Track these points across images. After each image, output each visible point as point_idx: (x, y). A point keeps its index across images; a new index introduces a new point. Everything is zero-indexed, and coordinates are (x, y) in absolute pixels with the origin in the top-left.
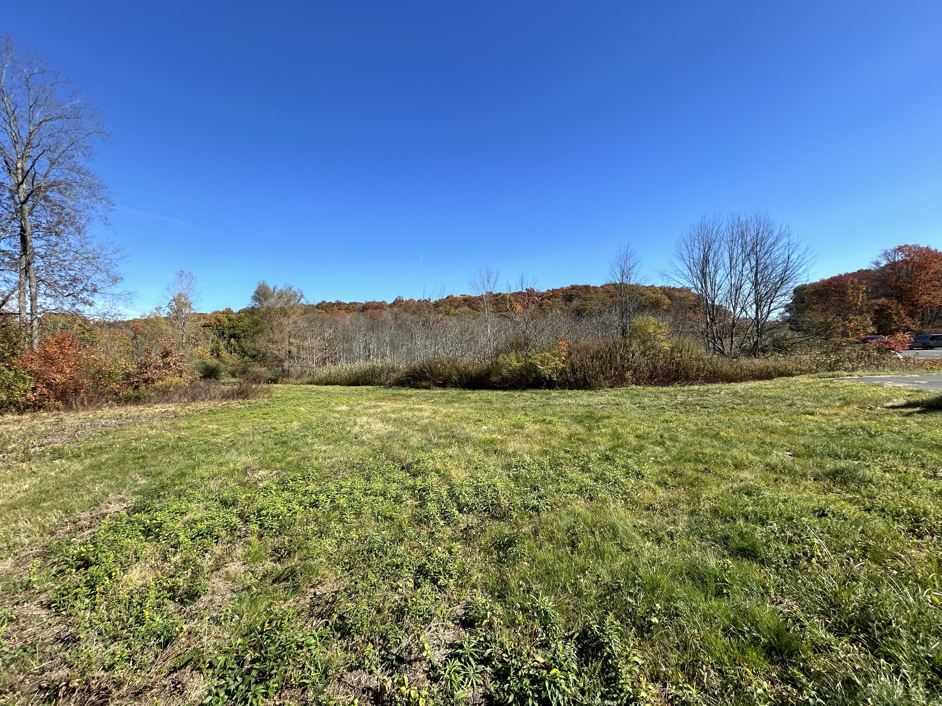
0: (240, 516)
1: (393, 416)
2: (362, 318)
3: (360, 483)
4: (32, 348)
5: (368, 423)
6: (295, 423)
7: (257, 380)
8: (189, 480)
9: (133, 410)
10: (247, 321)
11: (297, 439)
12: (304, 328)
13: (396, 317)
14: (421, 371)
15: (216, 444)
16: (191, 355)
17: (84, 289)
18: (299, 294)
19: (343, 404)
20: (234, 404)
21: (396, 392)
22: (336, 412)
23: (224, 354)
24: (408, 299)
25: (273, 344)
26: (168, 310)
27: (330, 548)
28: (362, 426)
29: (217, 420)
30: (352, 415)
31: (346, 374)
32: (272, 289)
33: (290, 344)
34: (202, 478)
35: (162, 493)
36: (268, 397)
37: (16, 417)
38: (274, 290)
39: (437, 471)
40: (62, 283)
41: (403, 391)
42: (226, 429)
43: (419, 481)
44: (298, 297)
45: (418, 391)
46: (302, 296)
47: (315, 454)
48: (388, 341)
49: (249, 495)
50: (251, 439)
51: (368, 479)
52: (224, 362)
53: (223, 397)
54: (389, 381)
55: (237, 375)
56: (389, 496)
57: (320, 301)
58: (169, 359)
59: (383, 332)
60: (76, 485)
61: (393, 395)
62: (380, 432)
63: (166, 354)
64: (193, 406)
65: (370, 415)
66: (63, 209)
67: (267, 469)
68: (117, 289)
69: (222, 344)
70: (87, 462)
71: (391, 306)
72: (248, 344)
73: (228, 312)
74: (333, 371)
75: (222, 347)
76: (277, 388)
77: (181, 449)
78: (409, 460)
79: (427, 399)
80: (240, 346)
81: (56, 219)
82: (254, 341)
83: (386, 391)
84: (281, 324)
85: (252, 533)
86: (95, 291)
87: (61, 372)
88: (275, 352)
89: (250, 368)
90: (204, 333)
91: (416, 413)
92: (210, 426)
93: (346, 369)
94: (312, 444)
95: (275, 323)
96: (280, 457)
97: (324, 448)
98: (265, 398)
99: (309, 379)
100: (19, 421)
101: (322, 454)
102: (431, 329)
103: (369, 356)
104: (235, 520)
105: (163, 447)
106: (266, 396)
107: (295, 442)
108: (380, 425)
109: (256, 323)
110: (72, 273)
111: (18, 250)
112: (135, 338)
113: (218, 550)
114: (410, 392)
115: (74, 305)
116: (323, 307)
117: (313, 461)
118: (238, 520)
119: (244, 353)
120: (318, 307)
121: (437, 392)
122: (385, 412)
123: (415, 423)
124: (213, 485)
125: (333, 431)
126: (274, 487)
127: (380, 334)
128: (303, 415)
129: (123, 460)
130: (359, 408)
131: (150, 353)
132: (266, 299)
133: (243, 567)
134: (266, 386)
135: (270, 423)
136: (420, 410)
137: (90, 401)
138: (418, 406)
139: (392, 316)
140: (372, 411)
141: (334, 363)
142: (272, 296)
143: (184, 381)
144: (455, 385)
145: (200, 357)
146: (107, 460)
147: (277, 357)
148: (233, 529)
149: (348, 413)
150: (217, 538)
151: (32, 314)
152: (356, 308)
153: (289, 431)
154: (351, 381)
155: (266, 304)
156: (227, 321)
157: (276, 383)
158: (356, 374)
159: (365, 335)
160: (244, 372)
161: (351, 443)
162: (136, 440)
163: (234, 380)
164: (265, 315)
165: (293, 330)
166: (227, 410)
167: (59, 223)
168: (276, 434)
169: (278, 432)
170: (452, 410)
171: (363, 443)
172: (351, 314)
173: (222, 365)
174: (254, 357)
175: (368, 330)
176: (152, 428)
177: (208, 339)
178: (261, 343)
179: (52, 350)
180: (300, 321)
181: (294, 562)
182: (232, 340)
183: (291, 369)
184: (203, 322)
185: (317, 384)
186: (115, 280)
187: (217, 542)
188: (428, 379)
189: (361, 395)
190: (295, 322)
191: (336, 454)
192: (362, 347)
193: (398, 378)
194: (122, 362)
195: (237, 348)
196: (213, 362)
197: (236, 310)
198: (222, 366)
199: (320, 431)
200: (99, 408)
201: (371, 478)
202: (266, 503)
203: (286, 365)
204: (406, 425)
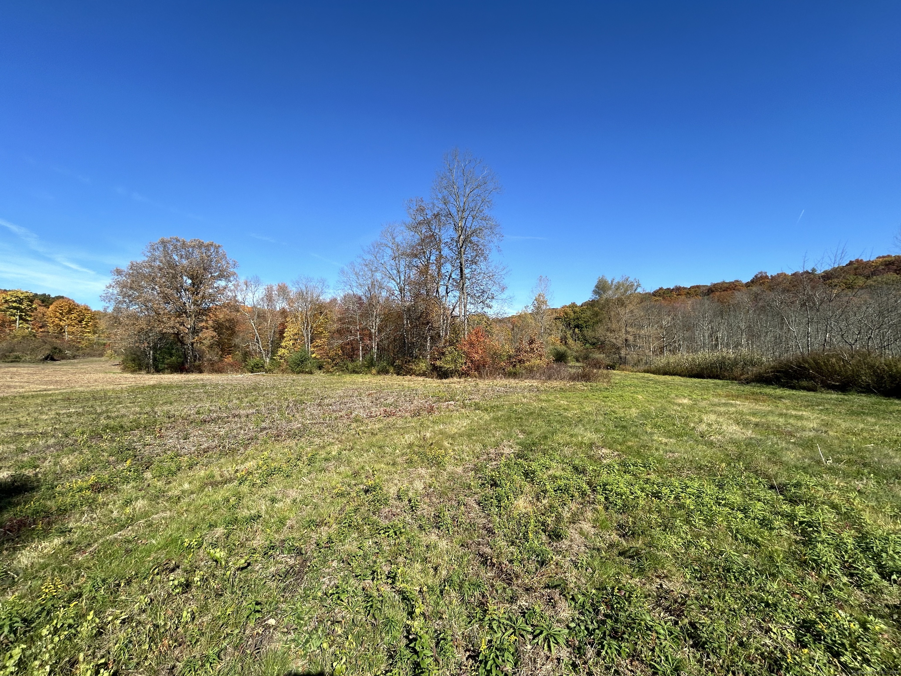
0: (589, 484)
1: (754, 420)
2: (707, 302)
3: (710, 489)
4: (464, 337)
5: (718, 423)
6: (633, 410)
7: (598, 366)
8: (550, 443)
9: (513, 382)
10: (589, 313)
11: (636, 426)
12: (641, 317)
13: (756, 298)
14: (800, 367)
15: (566, 417)
16: (547, 342)
17: (488, 298)
18: (636, 284)
19: (685, 397)
20: (579, 385)
21: (756, 390)
22: (676, 404)
23: (570, 341)
24: (774, 274)
25: (611, 332)
26: (532, 308)
27: (675, 546)
28: (710, 425)
29: (566, 398)
30: (696, 410)
31: (687, 365)
32: (610, 282)
33: (627, 332)
34: (559, 444)
35: (533, 448)
36: (608, 382)
37: (458, 380)
38: (612, 282)
39: (834, 506)
40: (477, 295)
41: (769, 390)
42: (574, 406)
43: (800, 510)
44: (634, 287)
45: (794, 392)
46: (639, 285)
47: (655, 445)
48: (743, 328)
49: (595, 468)
50: (595, 418)
51: (721, 487)
52: (570, 349)
53: (570, 378)
54: (746, 376)
55: (580, 359)
56: (752, 516)
57: (656, 288)
58: (533, 345)
59: (735, 316)
60: (487, 429)
61: (753, 394)
62: (735, 436)
63: (531, 342)
64: (548, 384)
65: (720, 414)
66: (478, 246)
67: (609, 448)
68: (504, 296)
69: (569, 333)
70: (492, 414)
71: (748, 285)
72: (590, 333)
73: (573, 305)
74: (672, 361)
75: (569, 336)
76: (615, 374)
77: (543, 417)
78: (783, 480)
79: (810, 405)
80: (583, 335)
81: (475, 254)
82: (594, 330)
83: (742, 388)
84: (618, 314)
85: (599, 502)
86: (493, 298)
87: (477, 353)
88: (612, 340)
89: (591, 355)
90: (556, 324)
91: (791, 421)
92: (562, 402)
93: (687, 359)
94: (652, 434)
95: (612, 313)
96: (621, 440)
97: (664, 440)
98: (604, 382)
99: (646, 367)
100: (459, 382)
101: (663, 446)
102: (818, 310)
103: (717, 345)
104: (585, 486)
105: (532, 413)
106: (605, 380)
107: (634, 428)
108: (735, 427)
109: (596, 314)
110: (482, 287)
111: (459, 277)
112: (513, 329)
113: (574, 506)
114: (779, 392)
115: (483, 308)
116: (661, 293)
117: (654, 451)
118: (588, 487)
119: (585, 341)
120: (655, 294)
121: (829, 396)
122: (742, 413)
123: (791, 434)
124: (567, 451)
125: (674, 425)
126: (617, 467)
127: (732, 320)
128: (640, 403)
129: (509, 418)
130: (704, 404)
131: (522, 341)
132: (604, 292)
133: (593, 529)
134: (605, 371)
135: (610, 407)
136: (800, 418)
137: (490, 373)
138: (793, 413)
139: (749, 298)
140: (722, 409)
141: (673, 352)
142: (610, 288)
143: (542, 363)
144: (867, 390)
145: (553, 344)
146: (502, 415)
147: (614, 345)
148: (583, 494)
149: (691, 408)
150: (572, 496)
151: (464, 316)
152: (699, 291)
153: (628, 417)
154: (694, 372)
155: (604, 296)
156: (572, 314)
157: (614, 369)
158: (699, 365)
159: (711, 322)
160: (586, 358)
161: (697, 441)
162: (516, 404)
163: (578, 364)
164: (604, 307)
165: (629, 319)
166: (573, 389)
167: (477, 256)
168: (616, 418)
169: (618, 416)
170: (861, 426)
171: (711, 444)
172: (693, 299)
173: (569, 350)
174: (594, 344)
175: (715, 315)
176: (525, 397)
177: (558, 329)
178: (600, 332)
179: (473, 338)
180: (637, 310)
181: (639, 544)
182: (576, 330)
183: (628, 357)
184: (555, 315)
185: (654, 373)
186: (503, 289)
187: (572, 500)
188: (812, 378)
189: (707, 389)
190: (632, 311)
191: (679, 450)
192: (706, 335)
193: (760, 374)
194: (507, 347)
195: (580, 337)
196: (562, 348)
197: (579, 304)
198: (569, 352)
199: (659, 421)
200: (495, 378)
201: (726, 487)
202: (611, 480)
203: (623, 352)
204: (775, 434)
